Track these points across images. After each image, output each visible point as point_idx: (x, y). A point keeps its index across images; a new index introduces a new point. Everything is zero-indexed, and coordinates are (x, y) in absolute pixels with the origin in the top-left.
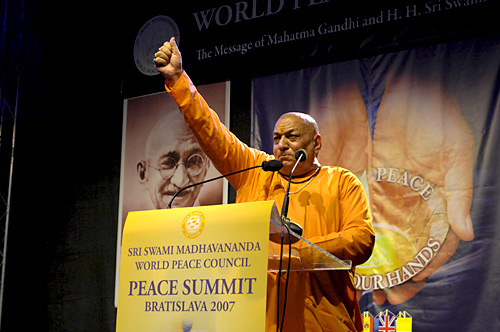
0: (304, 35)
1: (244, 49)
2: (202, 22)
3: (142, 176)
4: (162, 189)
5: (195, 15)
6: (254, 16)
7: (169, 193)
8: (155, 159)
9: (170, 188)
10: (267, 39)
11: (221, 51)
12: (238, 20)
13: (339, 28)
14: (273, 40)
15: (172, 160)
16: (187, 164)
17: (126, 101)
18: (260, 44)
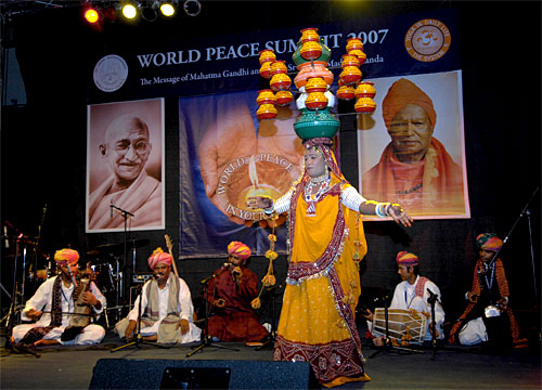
0: (214, 76)
1: (174, 80)
2: (144, 61)
3: (104, 153)
4: (118, 162)
5: (139, 57)
6: (180, 62)
7: (123, 164)
8: (113, 143)
9: (124, 161)
10: (189, 77)
11: (158, 81)
12: (169, 63)
13: (235, 74)
14: (194, 77)
15: (125, 144)
16: (136, 147)
17: (89, 107)
18: (186, 78)
